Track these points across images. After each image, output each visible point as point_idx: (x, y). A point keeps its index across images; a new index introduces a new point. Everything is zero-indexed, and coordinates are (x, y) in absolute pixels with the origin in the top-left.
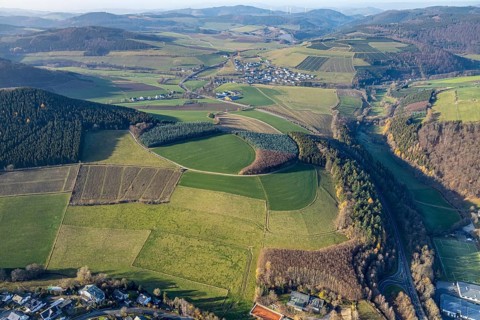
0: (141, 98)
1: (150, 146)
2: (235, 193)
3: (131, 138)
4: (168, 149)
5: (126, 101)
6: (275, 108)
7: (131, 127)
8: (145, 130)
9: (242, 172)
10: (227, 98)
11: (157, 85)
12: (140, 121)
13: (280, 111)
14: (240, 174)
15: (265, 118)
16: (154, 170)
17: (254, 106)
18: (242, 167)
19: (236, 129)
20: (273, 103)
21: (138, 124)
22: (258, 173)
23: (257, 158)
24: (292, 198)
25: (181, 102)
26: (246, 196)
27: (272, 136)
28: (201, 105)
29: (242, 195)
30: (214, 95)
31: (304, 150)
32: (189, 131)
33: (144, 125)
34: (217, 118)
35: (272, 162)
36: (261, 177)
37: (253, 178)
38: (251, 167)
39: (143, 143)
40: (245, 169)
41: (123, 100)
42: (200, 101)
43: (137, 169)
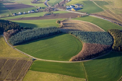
0: (19, 13)
1: (15, 45)
2: (65, 74)
3: (4, 40)
4: (26, 46)
5: (10, 16)
6: (103, 14)
7: (4, 33)
8: (13, 34)
9: (71, 59)
10: (72, 9)
11: (31, 4)
12: (10, 28)
13: (106, 15)
14: (70, 61)
15: (95, 21)
16: (15, 60)
17: (89, 13)
18: (72, 56)
19: (72, 30)
20: (102, 10)
21: (9, 31)
22: (82, 60)
23: (83, 49)
24: (104, 77)
25: (43, 14)
26: (72, 76)
27: (96, 33)
28: (55, 15)
29: (69, 75)
30: (65, 8)
31: (117, 42)
32: (40, 34)
33: (12, 31)
34: (62, 23)
35: (92, 52)
36: (84, 63)
37: (79, 63)
38: (77, 56)
39: (10, 43)
40: (74, 57)
41: (8, 15)
42: (55, 12)
43: (5, 60)
